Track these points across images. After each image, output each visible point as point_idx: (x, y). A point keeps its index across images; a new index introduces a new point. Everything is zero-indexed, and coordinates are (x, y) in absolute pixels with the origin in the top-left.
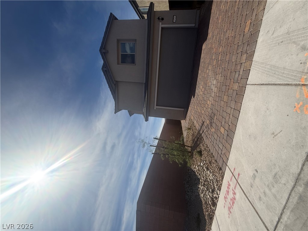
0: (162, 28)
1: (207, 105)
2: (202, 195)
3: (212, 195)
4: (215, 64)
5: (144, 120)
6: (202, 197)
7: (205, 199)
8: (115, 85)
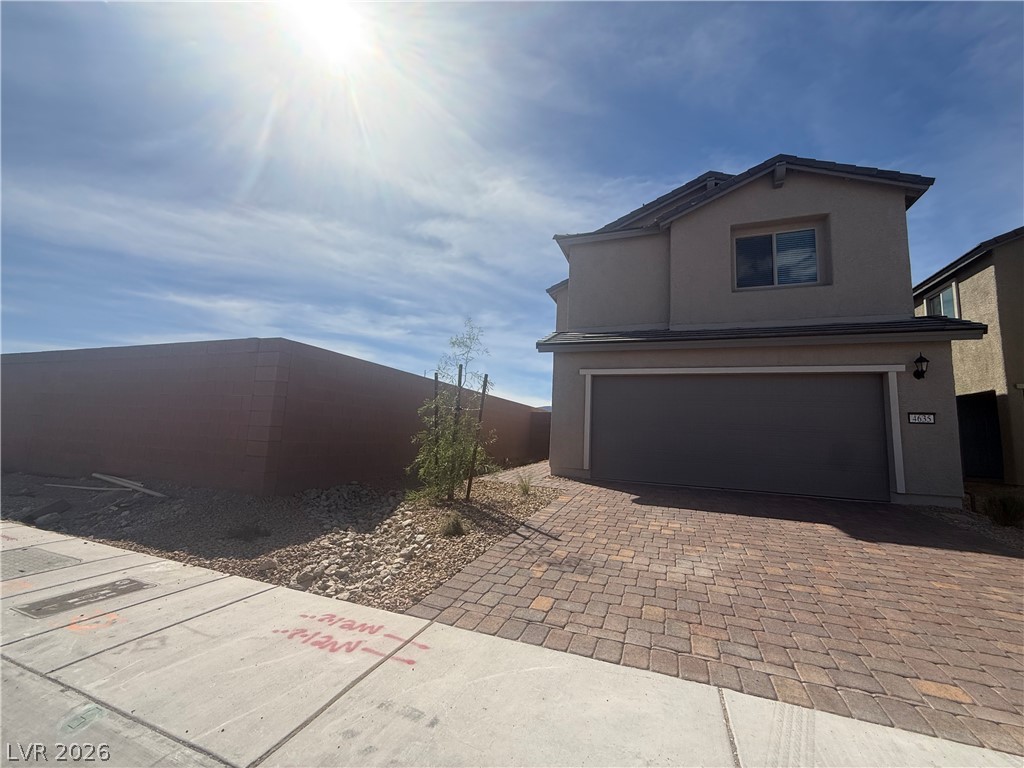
0: (882, 377)
1: (617, 547)
2: (325, 543)
3: (331, 575)
4: (770, 570)
5: (541, 339)
6: (321, 543)
7: (317, 553)
8: (657, 225)
